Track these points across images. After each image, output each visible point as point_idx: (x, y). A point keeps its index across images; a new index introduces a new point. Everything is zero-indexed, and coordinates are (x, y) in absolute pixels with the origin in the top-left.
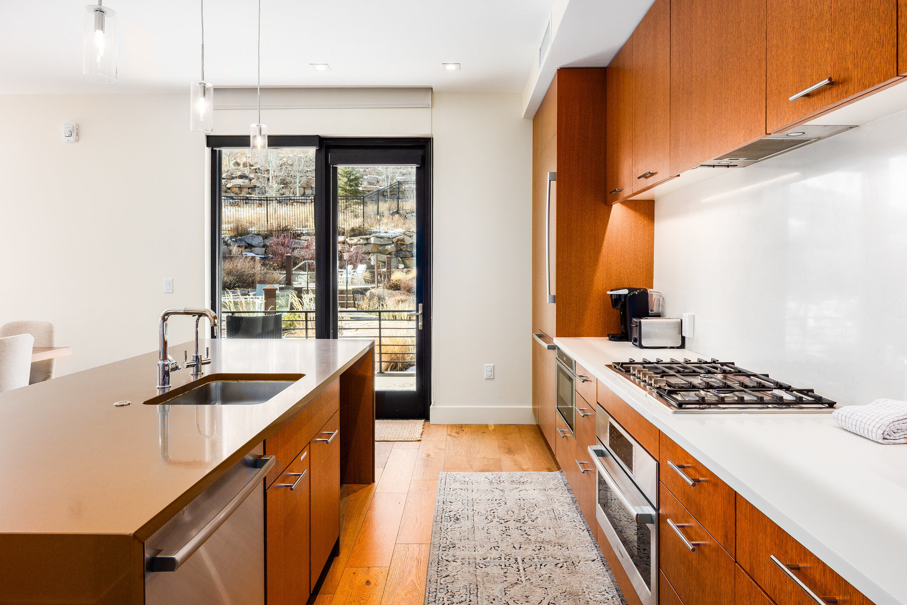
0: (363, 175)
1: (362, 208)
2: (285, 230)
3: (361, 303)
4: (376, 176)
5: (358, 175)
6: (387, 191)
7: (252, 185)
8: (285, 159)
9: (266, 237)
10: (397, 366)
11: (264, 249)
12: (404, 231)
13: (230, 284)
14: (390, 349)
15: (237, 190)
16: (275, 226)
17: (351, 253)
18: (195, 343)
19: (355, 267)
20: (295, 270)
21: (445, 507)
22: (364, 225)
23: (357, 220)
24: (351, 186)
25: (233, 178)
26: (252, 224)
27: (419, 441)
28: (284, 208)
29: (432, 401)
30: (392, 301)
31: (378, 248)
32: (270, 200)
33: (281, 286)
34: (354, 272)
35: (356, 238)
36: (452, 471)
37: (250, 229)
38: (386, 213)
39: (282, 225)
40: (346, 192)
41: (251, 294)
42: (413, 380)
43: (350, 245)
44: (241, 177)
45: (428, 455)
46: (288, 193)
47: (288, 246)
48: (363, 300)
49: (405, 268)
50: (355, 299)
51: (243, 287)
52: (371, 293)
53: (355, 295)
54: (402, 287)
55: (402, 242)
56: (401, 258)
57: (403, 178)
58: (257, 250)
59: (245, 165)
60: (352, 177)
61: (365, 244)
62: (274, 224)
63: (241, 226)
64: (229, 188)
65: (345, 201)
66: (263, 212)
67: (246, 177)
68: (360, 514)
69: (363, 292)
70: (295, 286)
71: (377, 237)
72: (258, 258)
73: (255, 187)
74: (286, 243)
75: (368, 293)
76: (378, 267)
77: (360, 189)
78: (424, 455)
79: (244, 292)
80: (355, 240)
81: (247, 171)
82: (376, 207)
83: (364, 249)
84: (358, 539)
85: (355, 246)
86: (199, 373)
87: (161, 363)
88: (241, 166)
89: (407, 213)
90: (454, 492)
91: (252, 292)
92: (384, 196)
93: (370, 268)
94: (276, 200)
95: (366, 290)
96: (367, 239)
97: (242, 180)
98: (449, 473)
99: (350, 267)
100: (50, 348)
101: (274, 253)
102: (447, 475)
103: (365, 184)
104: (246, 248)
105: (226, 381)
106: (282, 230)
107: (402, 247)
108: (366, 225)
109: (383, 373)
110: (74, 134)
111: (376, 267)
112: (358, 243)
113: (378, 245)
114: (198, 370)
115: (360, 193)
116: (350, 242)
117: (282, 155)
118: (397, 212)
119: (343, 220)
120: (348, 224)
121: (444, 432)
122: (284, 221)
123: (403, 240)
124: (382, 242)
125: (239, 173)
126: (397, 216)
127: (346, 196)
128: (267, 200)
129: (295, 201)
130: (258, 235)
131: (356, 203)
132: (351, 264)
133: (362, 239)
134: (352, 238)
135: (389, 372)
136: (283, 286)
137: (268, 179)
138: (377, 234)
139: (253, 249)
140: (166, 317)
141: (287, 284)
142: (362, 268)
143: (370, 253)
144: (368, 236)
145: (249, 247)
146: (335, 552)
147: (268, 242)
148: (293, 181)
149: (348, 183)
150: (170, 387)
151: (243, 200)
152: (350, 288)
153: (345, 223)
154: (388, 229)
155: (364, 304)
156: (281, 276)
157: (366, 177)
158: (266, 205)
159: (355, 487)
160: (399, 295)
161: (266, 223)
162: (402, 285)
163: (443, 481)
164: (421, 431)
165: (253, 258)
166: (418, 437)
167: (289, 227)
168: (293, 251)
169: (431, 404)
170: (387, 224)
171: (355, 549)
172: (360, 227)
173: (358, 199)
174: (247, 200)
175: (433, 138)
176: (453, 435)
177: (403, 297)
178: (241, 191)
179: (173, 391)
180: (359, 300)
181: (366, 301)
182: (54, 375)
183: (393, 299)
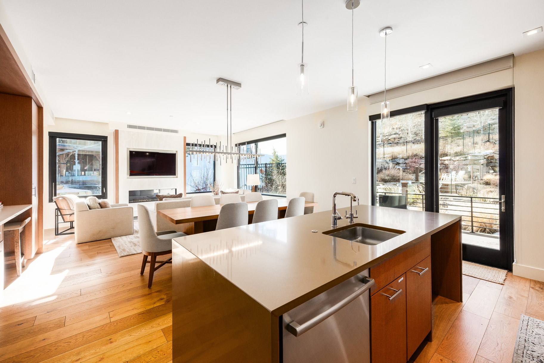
0: (463, 124)
1: (462, 141)
2: (416, 155)
3: (461, 191)
4: (473, 123)
5: (460, 124)
6: (481, 130)
7: (400, 137)
8: (417, 123)
9: (406, 159)
10: (485, 230)
11: (405, 165)
12: (494, 151)
13: (388, 180)
14: (480, 220)
15: (393, 140)
16: (411, 154)
17: (455, 165)
18: (350, 208)
19: (457, 172)
20: (421, 174)
21: (526, 344)
22: (463, 150)
23: (459, 148)
24: (455, 130)
25: (391, 135)
26: (399, 154)
27: (502, 284)
28: (415, 145)
29: (515, 260)
30: (483, 192)
31: (474, 162)
32: (408, 142)
33: (413, 181)
34: (457, 175)
35: (458, 157)
36: (535, 318)
37: (399, 156)
38: (480, 142)
39: (414, 153)
40: (452, 134)
41: (398, 185)
42: (498, 241)
43: (454, 161)
44: (395, 134)
45: (511, 298)
46: (418, 138)
47: (417, 163)
48: (463, 190)
49: (494, 172)
50: (456, 189)
51: (394, 181)
52: (468, 186)
53: (457, 187)
54: (492, 183)
55: (492, 158)
56: (491, 167)
57: (493, 121)
58: (401, 165)
59: (397, 129)
60: (456, 126)
61: (464, 160)
62: (410, 153)
63: (394, 155)
64: (389, 140)
65: (451, 138)
66: (405, 148)
67: (397, 134)
68: (450, 320)
69: (462, 186)
70: (420, 182)
71: (473, 156)
72: (401, 169)
73: (401, 137)
74: (416, 161)
75: (466, 187)
76: (473, 172)
77: (462, 131)
78: (506, 296)
79: (394, 184)
80: (458, 158)
81: (397, 131)
82: (472, 139)
83: (464, 162)
84: (446, 337)
85: (458, 161)
86: (352, 222)
87: (333, 215)
88: (395, 129)
89: (496, 141)
90: (537, 336)
91: (398, 184)
92: (478, 133)
93: (468, 172)
94: (412, 142)
95: (464, 185)
96: (466, 157)
97: (395, 135)
98: (532, 318)
99: (454, 173)
100: (313, 202)
101: (410, 167)
102: (530, 319)
103: (465, 128)
104: (396, 164)
105: (364, 228)
106: (414, 156)
107: (492, 161)
108: (465, 150)
109: (474, 233)
110: (322, 125)
111: (471, 172)
112: (460, 159)
113: (474, 160)
114: (352, 220)
115: (461, 133)
116: (454, 159)
117: (415, 121)
118: (488, 141)
119: (450, 148)
120: (453, 150)
121: (527, 284)
122: (415, 151)
123: (493, 157)
124: (477, 158)
125: (394, 133)
126: (488, 143)
127: (452, 136)
128: (407, 143)
129: (422, 141)
130: (402, 158)
131: (459, 139)
132: (455, 171)
133: (462, 157)
134: (455, 157)
135: (478, 233)
136: (414, 181)
137: (408, 133)
138: (473, 154)
139: (400, 165)
140: (335, 195)
141: (416, 181)
142: (462, 173)
143: (467, 165)
144: (466, 156)
145: (398, 164)
146: (428, 339)
147: (407, 161)
148: (421, 132)
149: (453, 129)
150: (337, 227)
151: (395, 143)
152: (453, 183)
153: (451, 150)
154: (481, 151)
155: (463, 193)
156: (413, 177)
157: (465, 125)
158: (406, 145)
159: (447, 300)
160: (488, 188)
161: (406, 153)
162: (492, 182)
163: (525, 323)
164: (504, 278)
165: (399, 169)
166: (501, 281)
167: (418, 154)
168: (420, 165)
169: (513, 261)
170: (480, 148)
171: (443, 342)
172: (460, 151)
173: (460, 137)
174: (397, 143)
175: (514, 88)
176: (537, 288)
177: (492, 189)
178: (395, 140)
179: (339, 228)
180: (459, 190)
181: (465, 190)
182: (314, 212)
183: (485, 190)
